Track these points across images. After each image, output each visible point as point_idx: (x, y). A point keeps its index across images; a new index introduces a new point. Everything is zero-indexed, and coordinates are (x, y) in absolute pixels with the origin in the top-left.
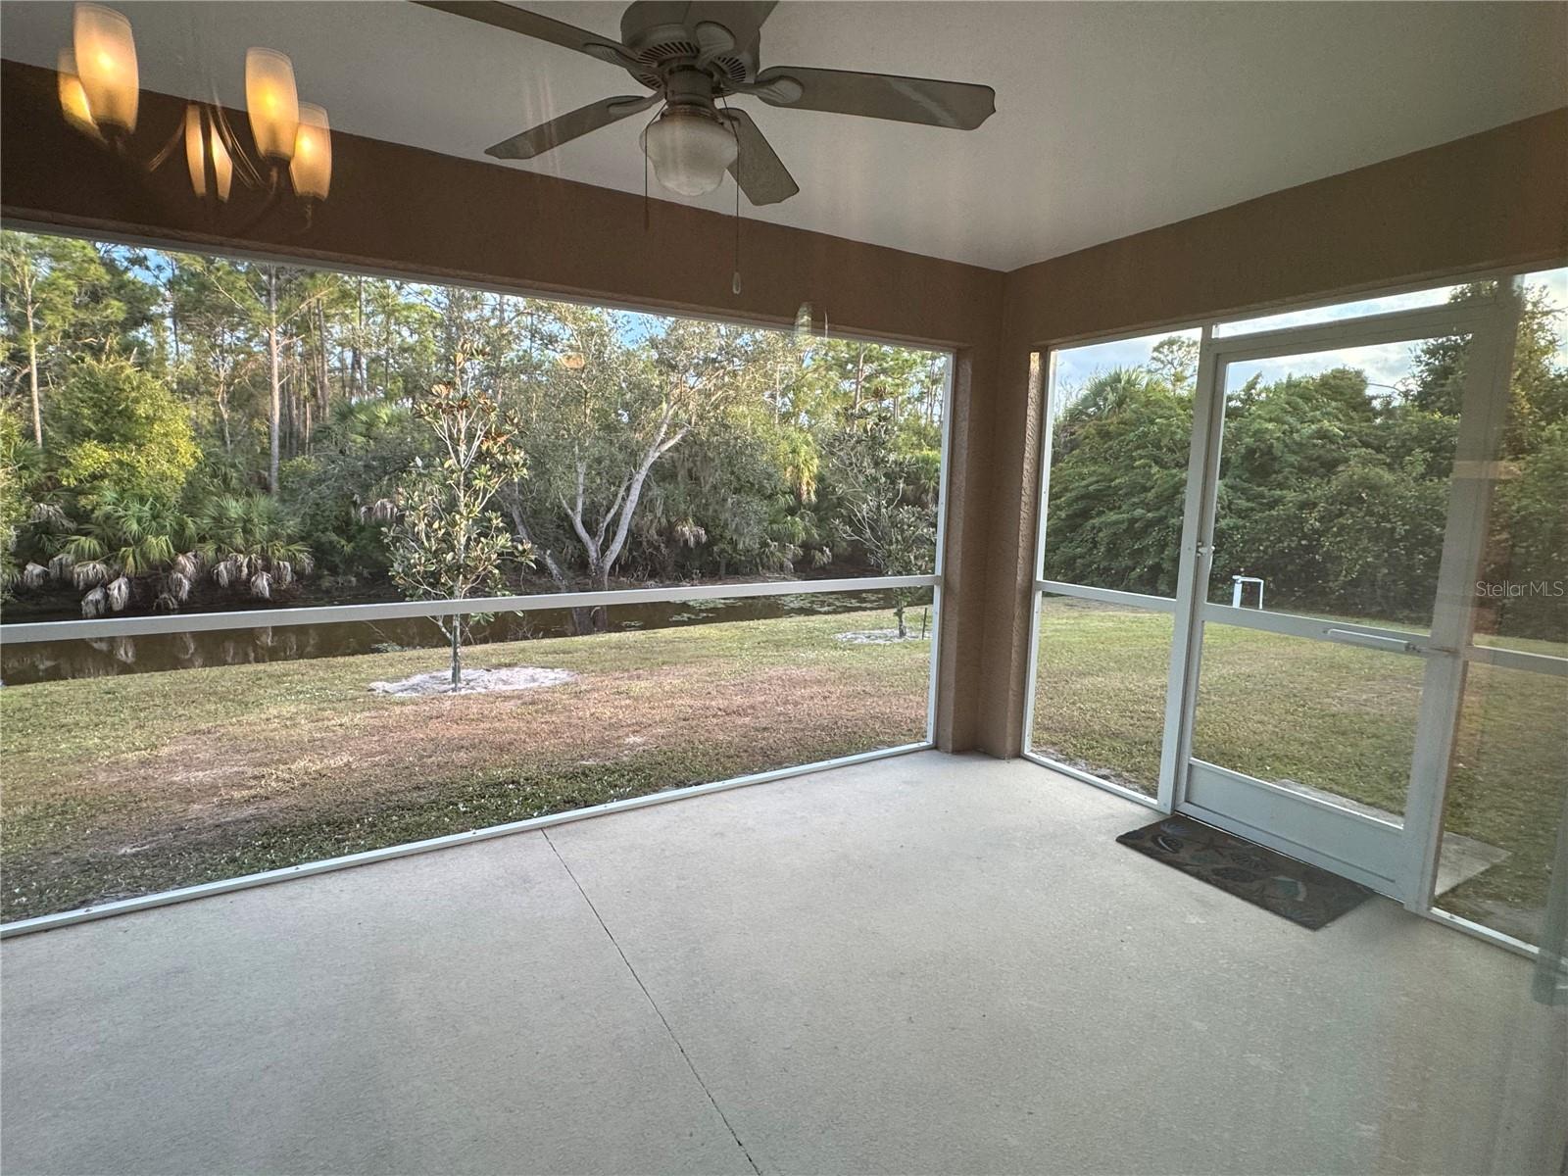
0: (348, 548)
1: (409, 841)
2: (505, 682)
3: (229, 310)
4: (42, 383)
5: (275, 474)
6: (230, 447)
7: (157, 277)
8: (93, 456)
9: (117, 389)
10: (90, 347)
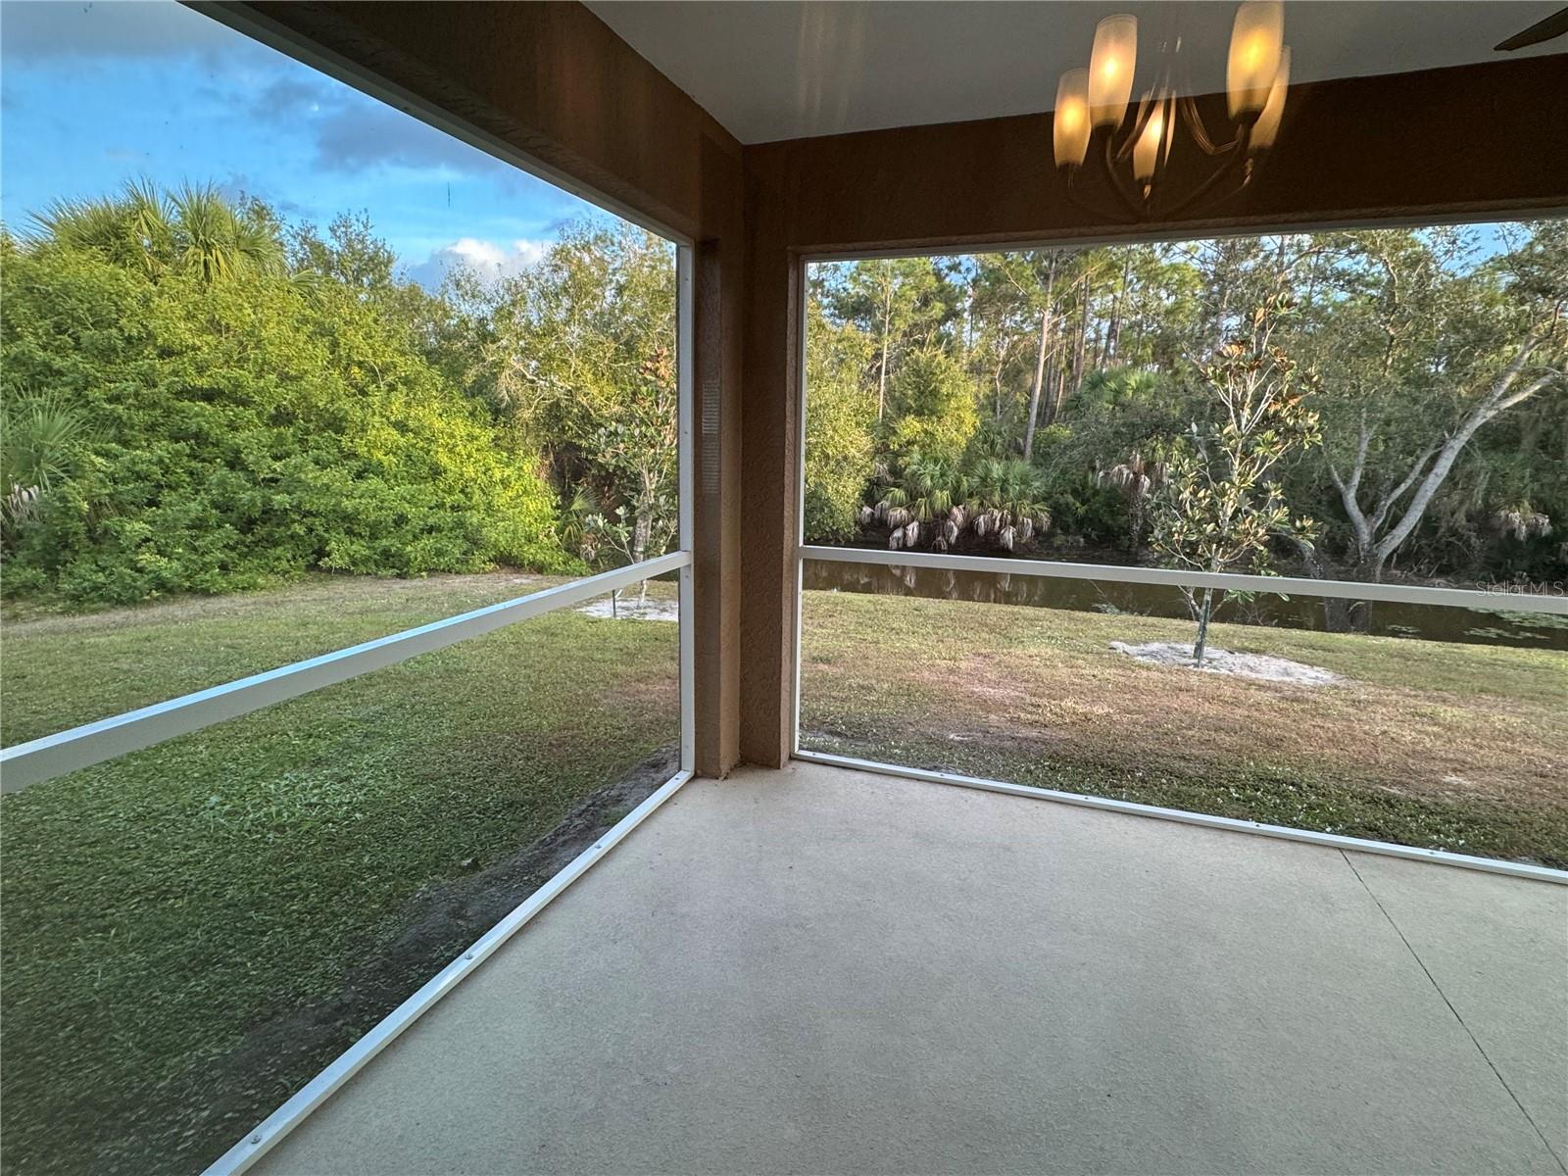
0: (1081, 510)
1: (1182, 809)
2: (1252, 669)
3: (1014, 298)
4: (887, 373)
5: (1030, 440)
6: (999, 417)
7: (965, 278)
8: (910, 427)
9: (931, 373)
10: (916, 341)
